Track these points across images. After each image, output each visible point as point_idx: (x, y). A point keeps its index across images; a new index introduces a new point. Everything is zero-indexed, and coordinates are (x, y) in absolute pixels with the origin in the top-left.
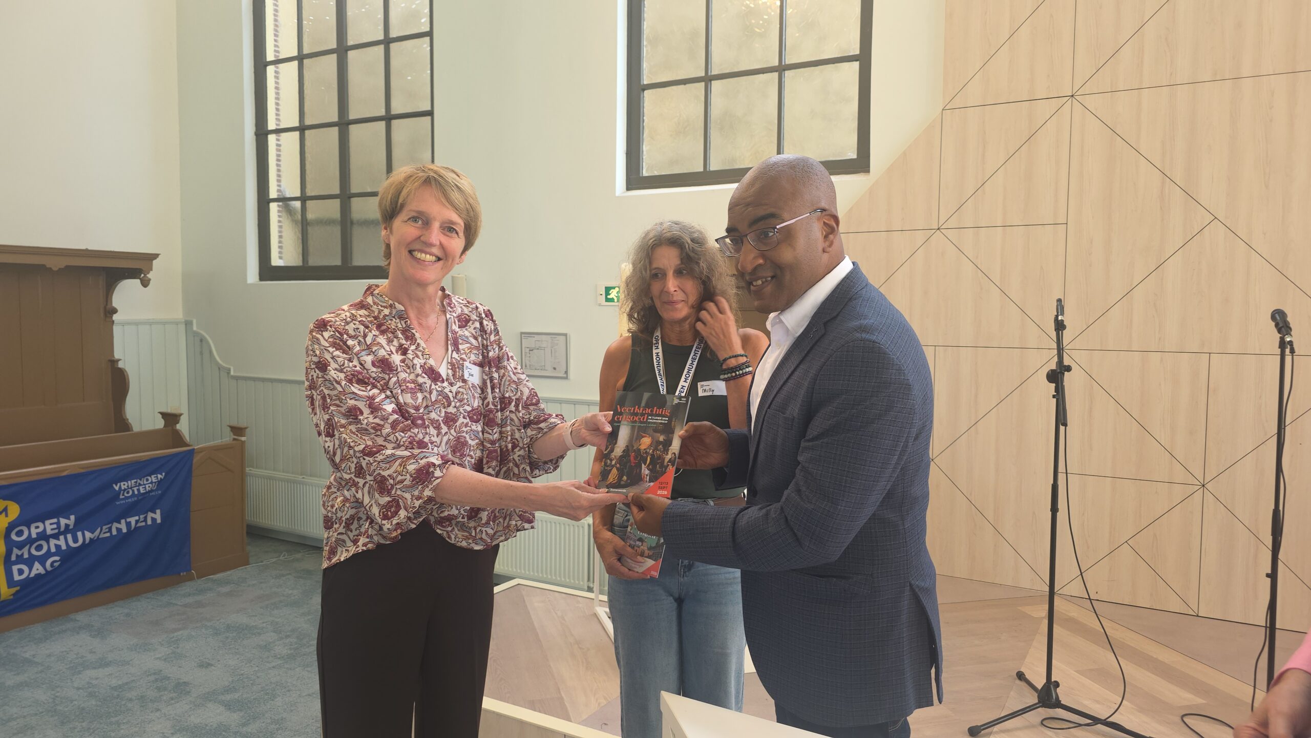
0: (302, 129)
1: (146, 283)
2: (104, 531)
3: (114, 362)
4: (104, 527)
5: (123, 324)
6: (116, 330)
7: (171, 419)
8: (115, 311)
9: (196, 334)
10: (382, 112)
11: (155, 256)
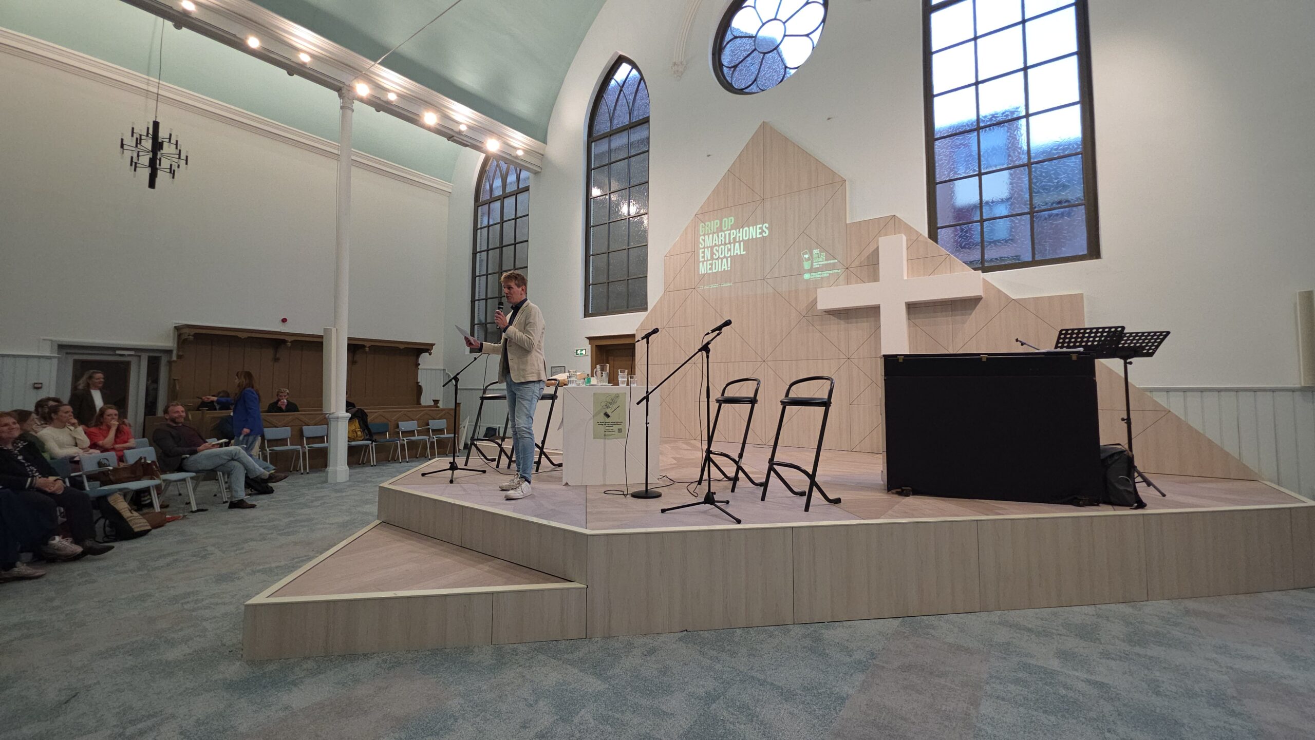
0: (486, 300)
1: (430, 354)
3: (418, 383)
5: (421, 369)
6: (419, 371)
7: (436, 402)
8: (419, 364)
9: (447, 374)
11: (434, 344)
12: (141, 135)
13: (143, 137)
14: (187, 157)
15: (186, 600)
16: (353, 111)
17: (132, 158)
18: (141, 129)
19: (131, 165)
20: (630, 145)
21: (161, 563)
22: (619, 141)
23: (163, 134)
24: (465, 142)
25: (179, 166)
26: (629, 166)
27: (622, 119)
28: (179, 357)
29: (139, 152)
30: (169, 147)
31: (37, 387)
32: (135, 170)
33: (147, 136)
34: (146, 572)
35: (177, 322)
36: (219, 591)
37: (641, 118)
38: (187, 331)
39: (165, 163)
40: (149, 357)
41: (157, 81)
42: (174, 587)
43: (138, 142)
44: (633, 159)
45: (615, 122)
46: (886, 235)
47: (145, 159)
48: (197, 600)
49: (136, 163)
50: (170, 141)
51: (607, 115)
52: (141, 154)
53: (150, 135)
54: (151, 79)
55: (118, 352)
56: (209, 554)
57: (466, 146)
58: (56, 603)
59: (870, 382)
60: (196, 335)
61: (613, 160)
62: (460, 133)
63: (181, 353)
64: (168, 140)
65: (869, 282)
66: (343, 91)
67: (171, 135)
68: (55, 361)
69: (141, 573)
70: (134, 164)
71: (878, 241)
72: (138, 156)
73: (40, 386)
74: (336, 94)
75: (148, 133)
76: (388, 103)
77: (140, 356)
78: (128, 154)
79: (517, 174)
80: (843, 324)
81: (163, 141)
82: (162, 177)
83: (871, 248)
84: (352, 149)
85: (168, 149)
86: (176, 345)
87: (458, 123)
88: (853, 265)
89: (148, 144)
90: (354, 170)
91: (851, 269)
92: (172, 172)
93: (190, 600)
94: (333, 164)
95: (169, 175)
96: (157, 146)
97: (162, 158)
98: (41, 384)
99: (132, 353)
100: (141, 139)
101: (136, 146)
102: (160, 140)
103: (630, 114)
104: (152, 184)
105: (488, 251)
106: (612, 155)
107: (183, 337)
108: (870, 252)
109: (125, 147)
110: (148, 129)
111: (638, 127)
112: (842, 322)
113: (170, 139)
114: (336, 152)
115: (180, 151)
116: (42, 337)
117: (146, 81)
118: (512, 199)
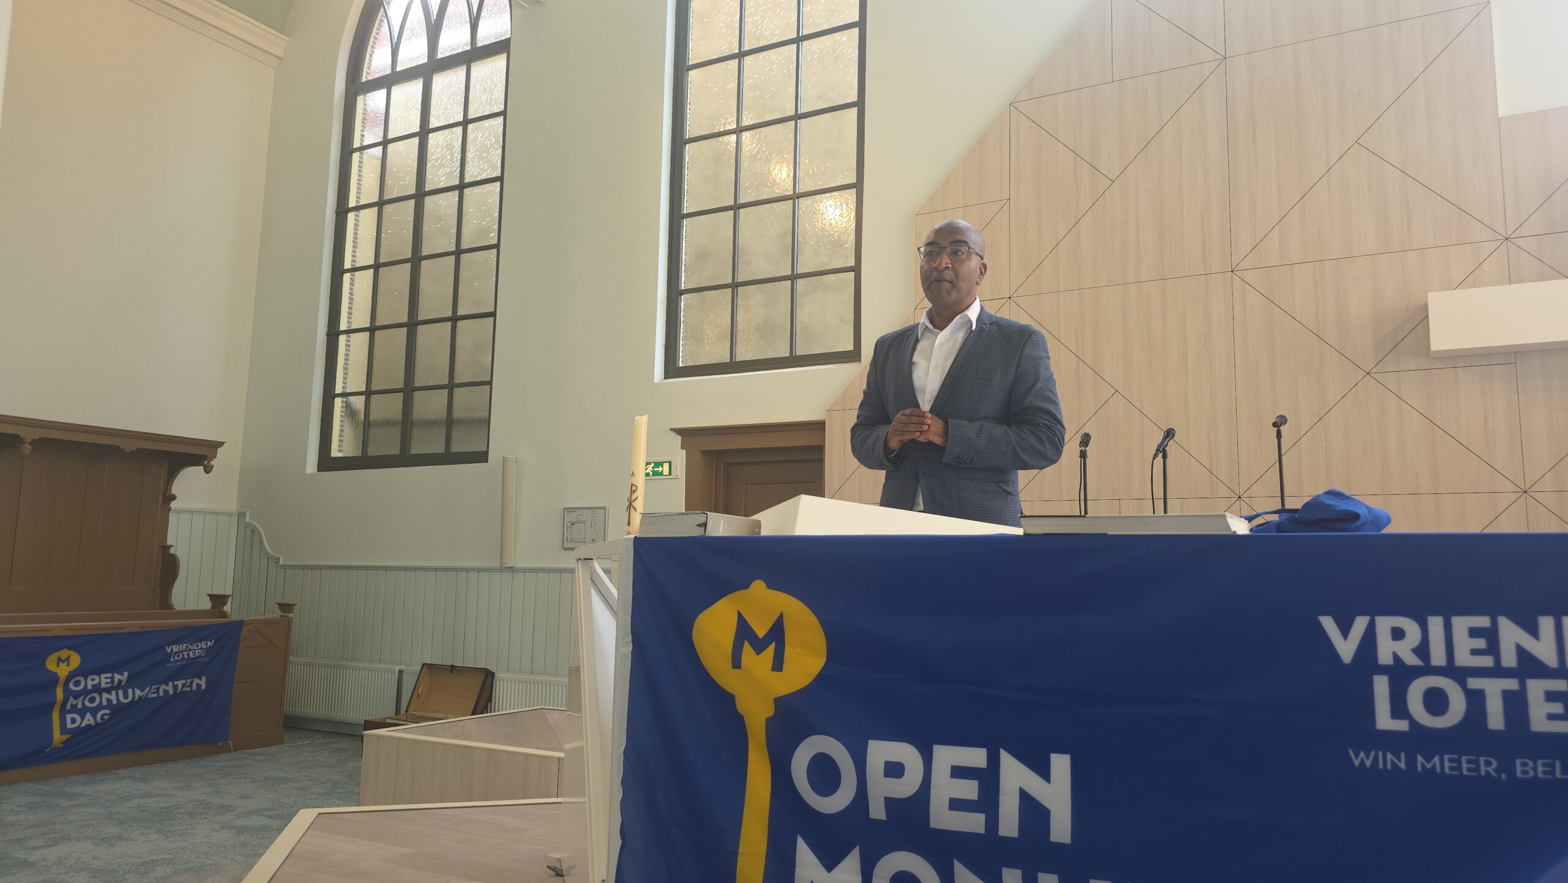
0: (372, 329)
1: (208, 470)
2: (152, 691)
3: (166, 548)
4: (154, 687)
5: (179, 512)
6: (172, 517)
7: (218, 600)
8: (174, 498)
9: (248, 524)
10: (449, 314)
11: (221, 444)
105: (381, 204)
118: (457, 75)
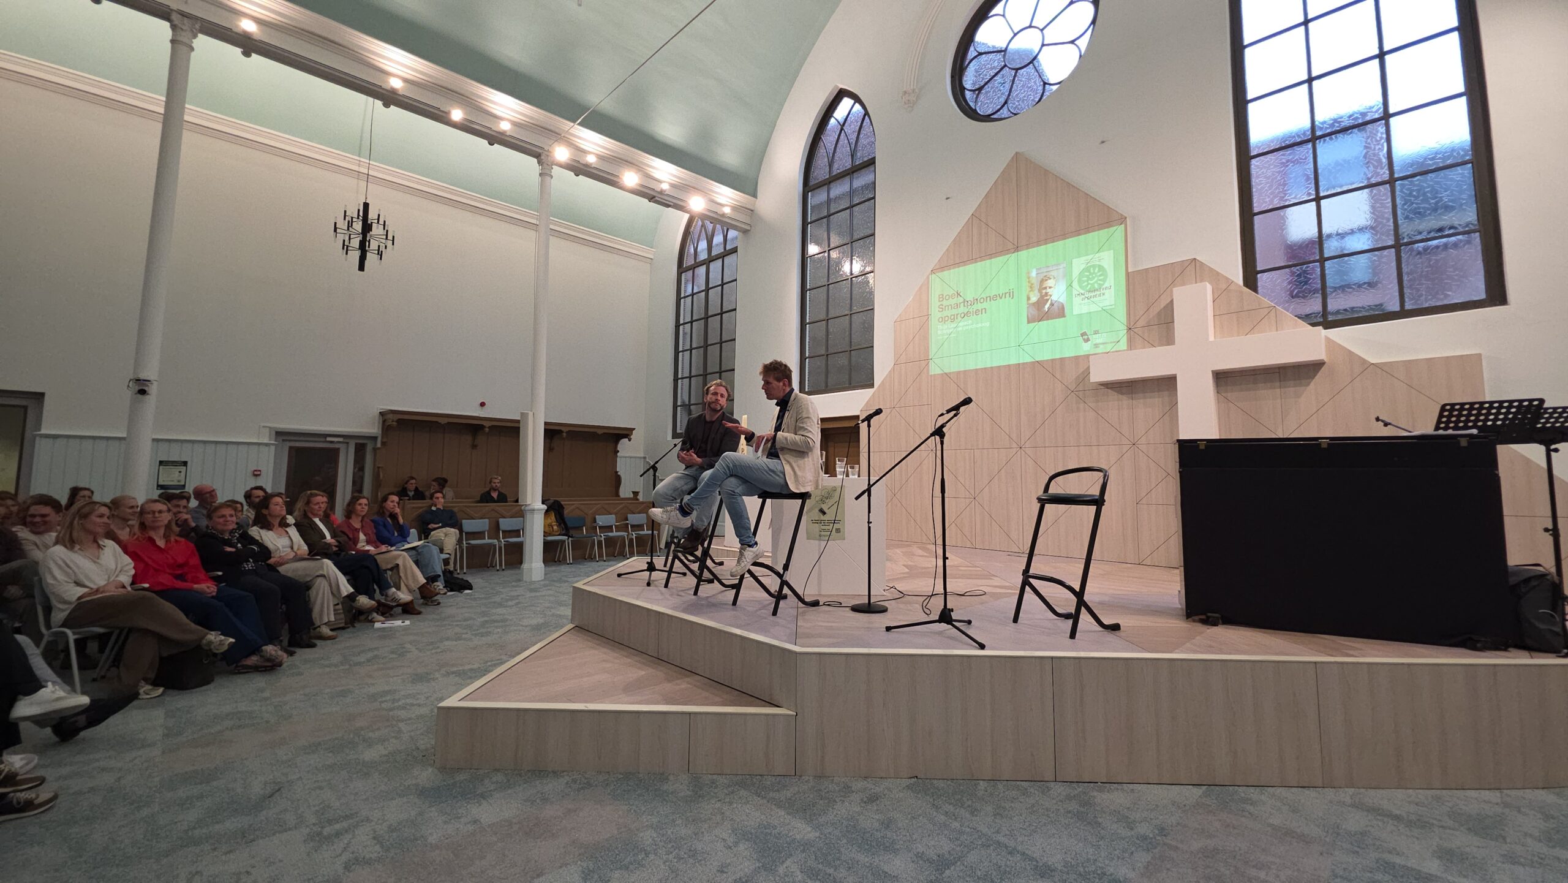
0: (690, 377)
1: (630, 440)
3: (617, 472)
5: (621, 457)
6: (618, 459)
7: (636, 494)
8: (618, 452)
9: (648, 462)
10: (718, 370)
11: (634, 429)
12: (352, 218)
13: (354, 220)
14: (393, 237)
15: (384, 699)
16: (552, 177)
17: (344, 241)
18: (352, 212)
19: (343, 248)
20: (852, 193)
21: (362, 658)
22: (840, 189)
23: (372, 215)
24: (667, 202)
25: (386, 247)
26: (851, 215)
27: (843, 162)
28: (383, 443)
29: (350, 235)
30: (378, 228)
31: (256, 474)
32: (347, 253)
33: (358, 218)
34: (347, 667)
35: (381, 407)
36: (415, 691)
37: (866, 159)
38: (390, 416)
39: (374, 245)
40: (356, 444)
41: (368, 161)
42: (373, 684)
43: (350, 225)
44: (856, 209)
45: (836, 166)
46: (1183, 284)
47: (356, 242)
48: (394, 699)
49: (347, 246)
50: (378, 222)
51: (826, 160)
52: (352, 236)
53: (360, 218)
54: (362, 159)
55: (329, 439)
56: (406, 652)
57: (668, 206)
58: (267, 694)
59: (1165, 474)
60: (399, 421)
61: (832, 211)
62: (661, 192)
63: (385, 440)
64: (376, 221)
65: (1161, 345)
66: (542, 157)
67: (379, 215)
68: (273, 448)
69: (343, 667)
70: (346, 248)
71: (1172, 292)
72: (350, 239)
73: (259, 473)
74: (535, 160)
75: (358, 215)
76: (587, 165)
77: (348, 443)
78: (340, 237)
79: (723, 233)
80: (1125, 401)
81: (372, 223)
82: (371, 258)
83: (1163, 303)
84: (551, 218)
85: (377, 230)
86: (380, 432)
87: (660, 182)
88: (1139, 324)
89: (358, 226)
90: (553, 241)
91: (1136, 330)
92: (380, 254)
93: (388, 698)
94: (532, 234)
95: (377, 257)
96: (367, 228)
97: (371, 240)
98: (260, 471)
99: (341, 439)
100: (352, 222)
101: (348, 229)
102: (369, 222)
103: (852, 156)
104: (361, 267)
105: (691, 322)
106: (832, 205)
107: (389, 423)
108: (1162, 306)
109: (338, 231)
110: (359, 210)
111: (863, 170)
112: (1124, 397)
113: (378, 219)
114: (534, 221)
115: (387, 231)
116: (263, 424)
117: (358, 162)
118: (719, 262)
